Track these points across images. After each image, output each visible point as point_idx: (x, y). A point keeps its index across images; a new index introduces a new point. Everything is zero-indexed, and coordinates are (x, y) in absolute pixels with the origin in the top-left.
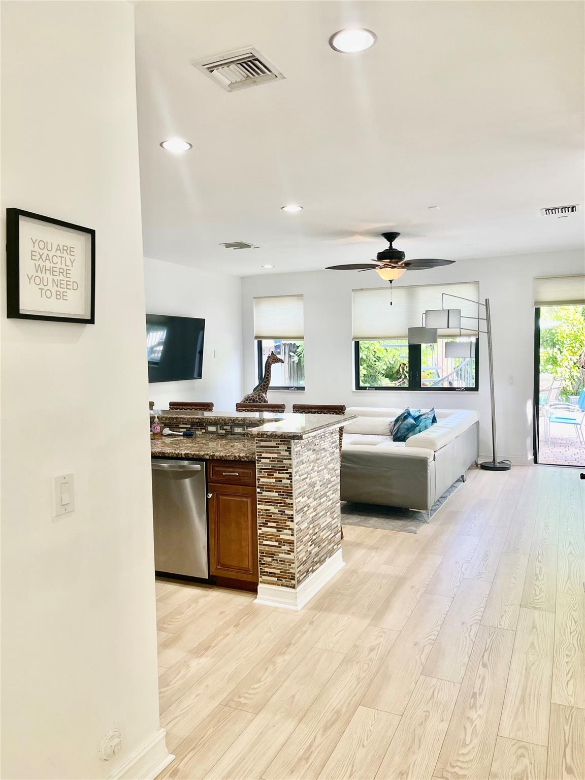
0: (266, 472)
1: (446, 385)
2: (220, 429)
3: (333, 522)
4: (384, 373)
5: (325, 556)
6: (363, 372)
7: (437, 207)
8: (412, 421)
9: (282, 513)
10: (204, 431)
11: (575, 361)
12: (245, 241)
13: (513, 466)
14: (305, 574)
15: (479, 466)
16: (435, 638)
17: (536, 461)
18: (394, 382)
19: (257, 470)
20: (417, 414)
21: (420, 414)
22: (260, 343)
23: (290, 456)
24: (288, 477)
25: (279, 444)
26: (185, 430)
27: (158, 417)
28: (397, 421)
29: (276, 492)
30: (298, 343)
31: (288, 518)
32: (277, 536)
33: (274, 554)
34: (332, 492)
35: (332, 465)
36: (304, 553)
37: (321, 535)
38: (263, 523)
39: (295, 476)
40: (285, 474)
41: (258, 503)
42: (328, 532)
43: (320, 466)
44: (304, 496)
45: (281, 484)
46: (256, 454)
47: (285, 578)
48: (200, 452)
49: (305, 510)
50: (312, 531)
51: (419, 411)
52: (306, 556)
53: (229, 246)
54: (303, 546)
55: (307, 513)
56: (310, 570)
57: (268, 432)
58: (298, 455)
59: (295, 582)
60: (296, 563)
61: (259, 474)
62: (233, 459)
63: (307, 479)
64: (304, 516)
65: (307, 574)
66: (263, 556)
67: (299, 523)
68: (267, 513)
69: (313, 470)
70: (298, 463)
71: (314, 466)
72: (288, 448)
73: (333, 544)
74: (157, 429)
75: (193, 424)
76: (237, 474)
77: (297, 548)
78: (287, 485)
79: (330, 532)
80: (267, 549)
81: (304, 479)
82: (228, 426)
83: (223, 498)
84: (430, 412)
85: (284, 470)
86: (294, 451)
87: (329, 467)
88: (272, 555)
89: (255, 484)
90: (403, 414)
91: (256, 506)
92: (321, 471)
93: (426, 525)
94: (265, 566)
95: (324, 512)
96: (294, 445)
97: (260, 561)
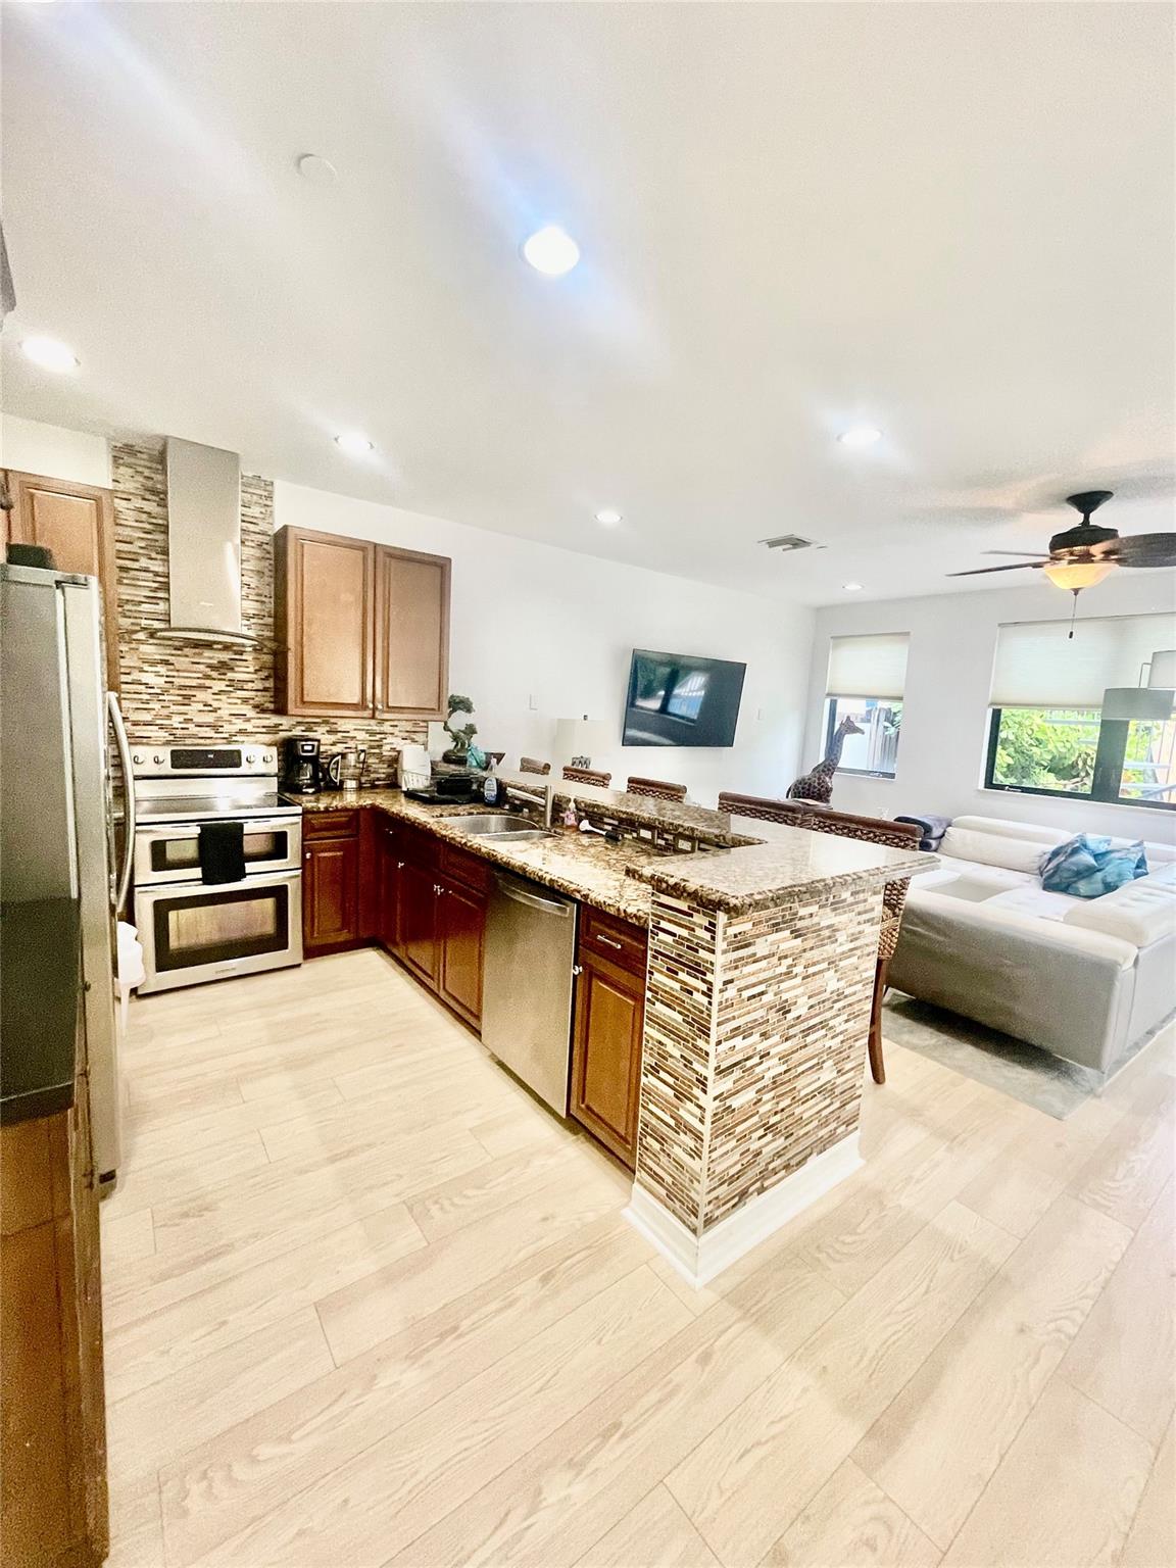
0: (666, 963)
2: (658, 838)
3: (839, 1081)
4: (1046, 764)
5: (808, 1151)
6: (1003, 758)
8: (1091, 861)
9: (688, 1063)
10: (635, 835)
12: (799, 535)
14: (736, 1199)
16: (1073, 1331)
18: (1062, 782)
19: (649, 952)
20: (1103, 848)
21: (1110, 848)
22: (833, 705)
23: (713, 945)
24: (705, 990)
25: (694, 909)
26: (609, 828)
27: (575, 801)
28: (1055, 854)
30: (896, 707)
31: (698, 1080)
32: (675, 1107)
33: (666, 1141)
34: (845, 1017)
35: (854, 960)
36: (737, 1157)
37: (797, 1111)
38: (652, 1067)
39: (721, 991)
40: (700, 982)
41: (645, 1019)
42: (821, 1101)
43: (814, 964)
44: (751, 1035)
45: (691, 999)
46: (651, 917)
47: (680, 1201)
48: (571, 883)
49: (749, 1064)
50: (768, 1107)
51: (1108, 842)
52: (744, 1162)
53: (773, 544)
54: (733, 1143)
55: (758, 1070)
56: (751, 1190)
57: (672, 877)
58: (740, 943)
59: (698, 1223)
60: (706, 1184)
61: (653, 962)
62: (616, 914)
63: (763, 997)
64: (743, 1077)
65: (739, 1201)
66: (647, 1133)
67: (725, 1095)
68: (659, 1049)
69: (789, 974)
70: (735, 961)
71: (791, 966)
72: (711, 923)
73: (834, 1125)
74: (571, 820)
75: (621, 821)
76: (619, 947)
77: (710, 1152)
78: (701, 1008)
79: (828, 1101)
80: (654, 1121)
81: (754, 996)
82: (671, 834)
83: (598, 984)
84: (1134, 846)
85: (698, 970)
86: (725, 933)
87: (842, 964)
88: (661, 1140)
89: (645, 980)
90: (1071, 843)
91: (642, 1027)
92: (814, 974)
93: (1091, 1101)
94: (649, 1153)
95: (815, 1061)
96: (726, 921)
97: (641, 1139)
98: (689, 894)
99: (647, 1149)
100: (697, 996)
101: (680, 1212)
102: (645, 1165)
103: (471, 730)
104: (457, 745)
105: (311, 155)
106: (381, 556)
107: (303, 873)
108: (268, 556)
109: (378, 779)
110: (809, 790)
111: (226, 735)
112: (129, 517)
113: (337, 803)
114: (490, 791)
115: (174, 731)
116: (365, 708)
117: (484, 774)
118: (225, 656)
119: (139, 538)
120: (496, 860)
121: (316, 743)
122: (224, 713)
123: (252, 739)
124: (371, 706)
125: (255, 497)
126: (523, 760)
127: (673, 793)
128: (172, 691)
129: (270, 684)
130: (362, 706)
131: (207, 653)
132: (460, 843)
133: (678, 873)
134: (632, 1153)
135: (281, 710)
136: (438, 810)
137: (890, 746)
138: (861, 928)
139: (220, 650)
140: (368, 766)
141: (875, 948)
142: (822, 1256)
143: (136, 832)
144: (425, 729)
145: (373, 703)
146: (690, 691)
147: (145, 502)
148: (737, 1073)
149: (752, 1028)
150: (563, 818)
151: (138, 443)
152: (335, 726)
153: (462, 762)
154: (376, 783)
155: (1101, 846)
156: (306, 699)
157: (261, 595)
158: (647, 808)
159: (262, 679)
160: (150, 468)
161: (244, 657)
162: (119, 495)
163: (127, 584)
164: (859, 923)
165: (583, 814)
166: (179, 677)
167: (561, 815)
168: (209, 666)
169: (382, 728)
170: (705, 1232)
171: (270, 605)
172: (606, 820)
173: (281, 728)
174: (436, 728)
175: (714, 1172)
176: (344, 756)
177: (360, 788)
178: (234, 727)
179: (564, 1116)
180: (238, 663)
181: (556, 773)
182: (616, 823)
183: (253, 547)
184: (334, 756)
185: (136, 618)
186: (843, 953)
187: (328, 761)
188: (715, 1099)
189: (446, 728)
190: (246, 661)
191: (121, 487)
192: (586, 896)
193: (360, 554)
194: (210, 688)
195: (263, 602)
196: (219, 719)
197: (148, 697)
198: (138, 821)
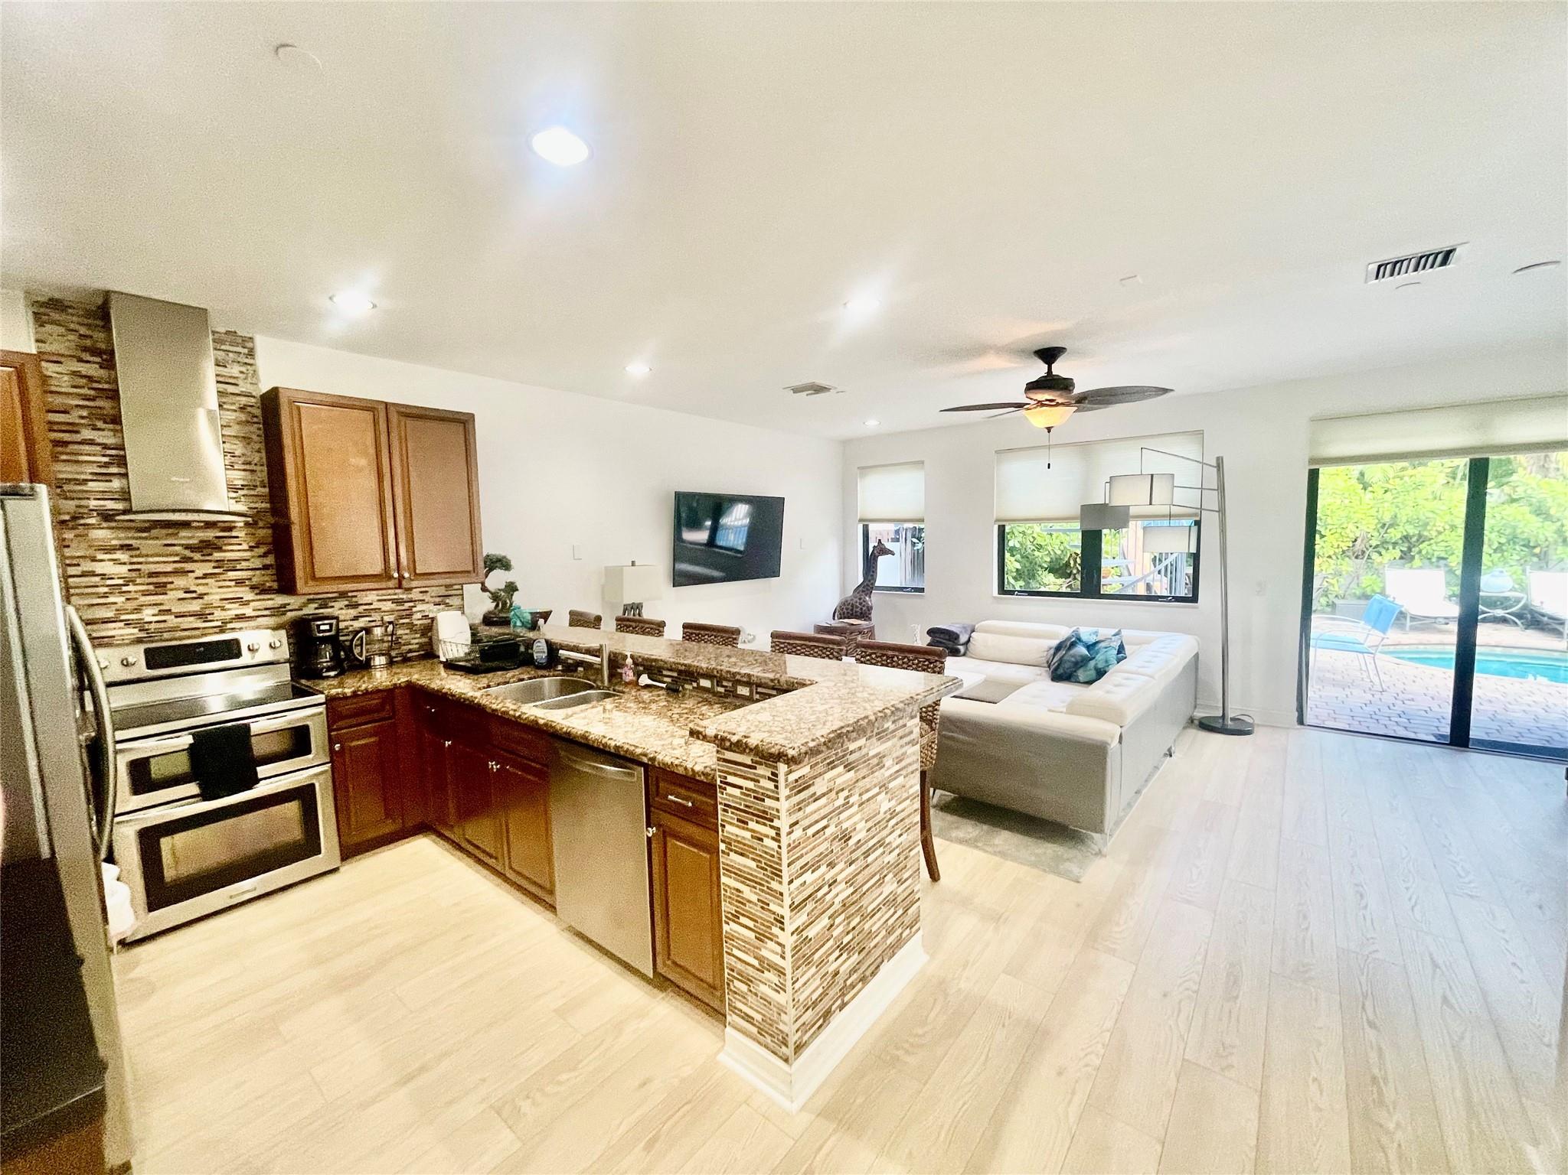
0: (736, 815)
1: (1141, 591)
2: (718, 685)
3: (899, 890)
4: (1046, 566)
5: (880, 960)
7: (1138, 277)
8: (1085, 652)
9: (764, 906)
10: (695, 685)
11: (1345, 548)
12: (821, 381)
13: (1258, 725)
14: (821, 1021)
15: (1196, 722)
16: (1097, 1062)
17: (1301, 721)
18: (1061, 583)
19: (719, 807)
20: (1092, 639)
21: (1097, 639)
22: (866, 530)
23: (777, 793)
24: (774, 835)
25: (756, 762)
26: (669, 680)
28: (1058, 648)
29: (754, 860)
31: (775, 919)
32: (757, 948)
33: (751, 981)
34: (898, 832)
35: (900, 780)
36: (818, 982)
37: (867, 927)
38: (732, 914)
39: (789, 833)
40: (768, 828)
41: (722, 871)
42: (886, 912)
43: (867, 791)
44: (819, 867)
45: (762, 846)
46: (718, 773)
47: (771, 1035)
48: (637, 747)
49: (820, 894)
50: (841, 929)
51: (1096, 633)
52: (825, 984)
53: (796, 390)
54: (813, 970)
55: (828, 897)
56: (833, 1008)
57: (734, 734)
58: (800, 786)
59: (788, 1051)
60: (793, 1013)
61: (724, 815)
62: (684, 773)
63: (826, 830)
64: (816, 907)
65: (824, 1021)
66: (734, 977)
67: (801, 928)
68: (738, 896)
69: (847, 805)
70: (798, 804)
71: (848, 797)
72: (773, 774)
73: (900, 931)
74: (629, 676)
75: (680, 672)
76: (690, 804)
77: (793, 984)
78: (772, 853)
79: (892, 910)
80: (739, 966)
81: (818, 832)
82: (729, 681)
83: (672, 842)
84: (1114, 635)
85: (765, 817)
86: (786, 780)
87: (891, 785)
88: (748, 981)
89: (718, 832)
90: (1068, 639)
91: (719, 877)
92: (868, 800)
93: (1100, 862)
94: (737, 996)
95: (877, 877)
96: (786, 769)
97: (728, 984)
98: (751, 750)
99: (736, 993)
100: (768, 842)
101: (772, 1045)
102: (735, 1008)
103: (511, 588)
104: (497, 606)
105: (287, 45)
106: (394, 418)
107: (333, 768)
108: (255, 420)
109: (410, 651)
110: (852, 610)
111: (219, 623)
112: (64, 384)
113: (364, 684)
114: (540, 652)
115: (146, 626)
116: (391, 577)
117: (531, 635)
118: (210, 534)
119: (77, 406)
120: (557, 730)
121: (334, 622)
122: (214, 598)
123: (252, 623)
124: (396, 575)
125: (231, 355)
126: (572, 613)
127: (727, 636)
128: (138, 581)
129: (270, 560)
130: (386, 575)
131: (183, 533)
132: (514, 716)
133: (739, 730)
134: (722, 1000)
135: (287, 586)
136: (484, 680)
137: (918, 561)
138: (904, 750)
139: (201, 527)
140: (398, 638)
141: (917, 766)
142: (900, 1053)
143: (116, 752)
144: (460, 592)
145: (398, 570)
146: (736, 520)
147: (82, 364)
148: (810, 906)
149: (818, 861)
150: (621, 674)
151: (68, 297)
152: (354, 599)
153: (506, 622)
154: (409, 655)
155: (1091, 638)
156: (318, 575)
157: (250, 463)
158: (703, 657)
159: (260, 556)
160: (87, 325)
161: (234, 534)
162: (46, 357)
163: (64, 461)
164: (902, 746)
165: (641, 668)
166: (146, 563)
167: (619, 671)
168: (187, 547)
169: (410, 596)
170: (795, 1059)
171: (262, 473)
172: (665, 673)
173: (288, 608)
174: (472, 590)
175: (798, 1001)
176: (368, 630)
177: (391, 663)
178: (229, 612)
179: (651, 976)
180: (226, 541)
181: (609, 624)
182: (675, 674)
183: (236, 411)
184: (358, 632)
185: (80, 499)
186: (891, 776)
187: (350, 638)
188: (792, 934)
189: (484, 589)
190: (237, 537)
191: (46, 348)
192: (653, 759)
193: (368, 415)
194: (193, 572)
195: (252, 471)
196: (209, 605)
197: (106, 589)
198: (117, 739)
